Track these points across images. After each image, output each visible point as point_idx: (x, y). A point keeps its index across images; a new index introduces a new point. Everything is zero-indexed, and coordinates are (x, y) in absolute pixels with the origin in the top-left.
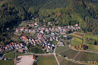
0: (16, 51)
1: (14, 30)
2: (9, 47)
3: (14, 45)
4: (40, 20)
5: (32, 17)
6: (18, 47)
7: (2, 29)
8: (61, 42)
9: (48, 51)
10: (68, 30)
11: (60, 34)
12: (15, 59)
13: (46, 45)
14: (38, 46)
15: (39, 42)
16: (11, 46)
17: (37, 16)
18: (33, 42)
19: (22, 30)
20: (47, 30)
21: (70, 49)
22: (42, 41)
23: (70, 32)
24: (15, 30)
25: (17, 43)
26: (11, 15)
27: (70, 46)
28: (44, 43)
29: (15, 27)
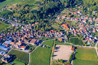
0: (55, 39)
1: (56, 17)
2: (48, 34)
3: (54, 32)
4: (84, 8)
6: (58, 35)
7: (44, 15)
9: (89, 43)
12: (53, 48)
13: (88, 37)
14: (79, 37)
15: (80, 32)
16: (50, 34)
17: (81, 4)
18: (73, 32)
19: (63, 17)
20: (90, 21)
22: (84, 32)
24: (57, 17)
25: (57, 31)
26: (53, 1)
28: (85, 34)
29: (57, 14)
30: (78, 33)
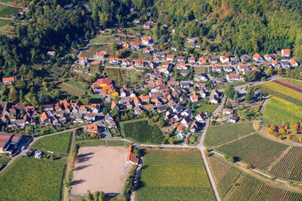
0: (74, 130)
1: (74, 57)
2: (51, 115)
3: (69, 107)
4: (162, 28)
5: (135, 17)
6: (84, 115)
7: (33, 52)
8: (228, 107)
9: (180, 135)
10: (254, 69)
11: (226, 81)
12: (71, 157)
13: (176, 117)
14: (150, 117)
15: (151, 103)
16: (58, 113)
17: (152, 15)
18: (132, 103)
19: (98, 58)
20: (181, 66)
21: (257, 136)
22: (165, 100)
23: (260, 75)
24: (77, 59)
25: (80, 104)
27: (256, 124)
28: (169, 109)
29: (77, 48)
30: (147, 107)
